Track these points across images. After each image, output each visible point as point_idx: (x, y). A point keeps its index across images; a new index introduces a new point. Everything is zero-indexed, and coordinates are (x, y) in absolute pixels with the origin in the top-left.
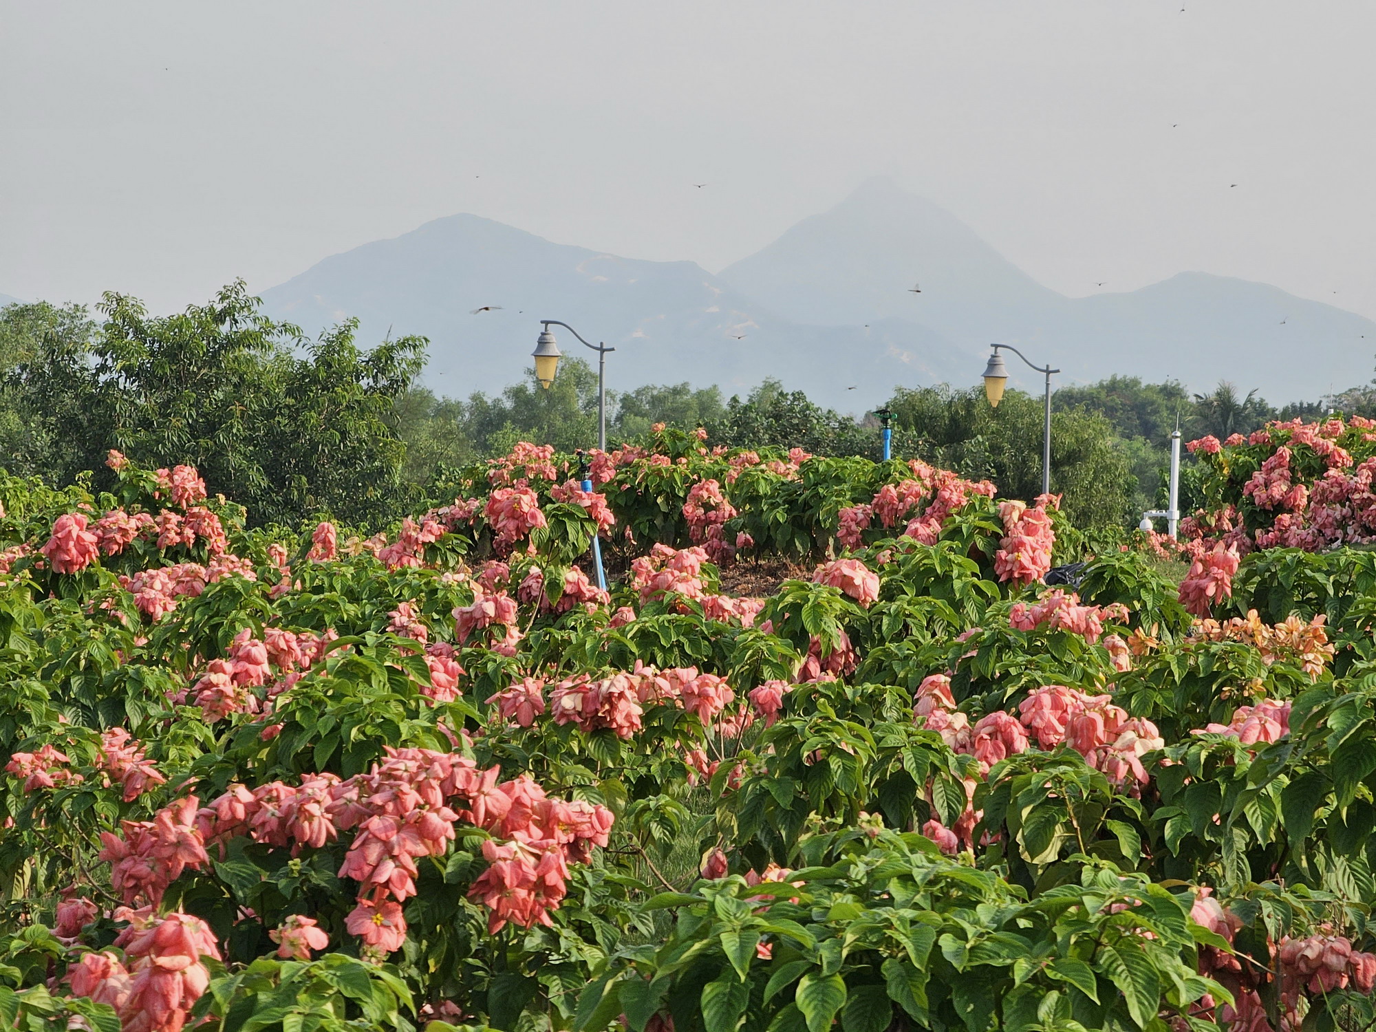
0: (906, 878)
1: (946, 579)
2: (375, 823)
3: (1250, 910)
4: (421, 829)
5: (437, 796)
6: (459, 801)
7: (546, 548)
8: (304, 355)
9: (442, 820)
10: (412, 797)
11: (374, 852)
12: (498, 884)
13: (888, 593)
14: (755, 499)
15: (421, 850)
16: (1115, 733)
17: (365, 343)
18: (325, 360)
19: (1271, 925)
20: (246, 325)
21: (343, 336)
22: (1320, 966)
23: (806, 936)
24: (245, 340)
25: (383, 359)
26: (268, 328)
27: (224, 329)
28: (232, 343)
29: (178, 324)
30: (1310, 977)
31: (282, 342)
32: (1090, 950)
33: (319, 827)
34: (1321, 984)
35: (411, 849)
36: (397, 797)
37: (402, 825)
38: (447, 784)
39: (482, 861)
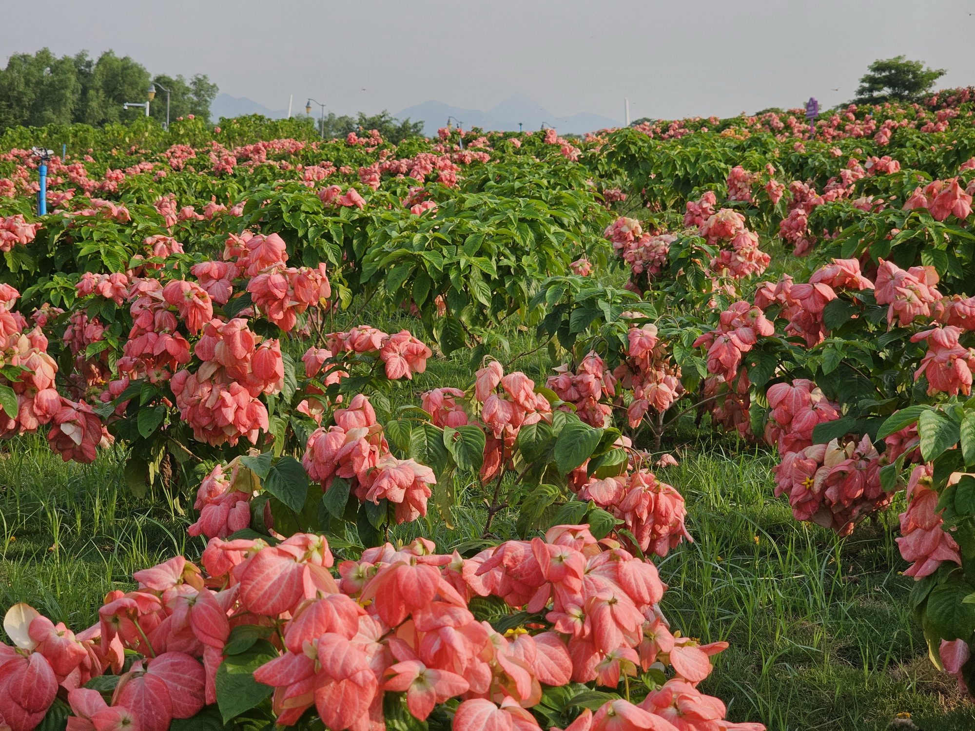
0: (528, 164)
1: (534, 143)
2: (416, 167)
3: (599, 184)
4: (425, 168)
5: (429, 162)
6: (434, 163)
7: (450, 140)
8: (399, 125)
9: (430, 167)
10: (423, 162)
11: (416, 173)
12: (441, 180)
13: (522, 145)
14: (494, 140)
15: (426, 173)
16: (571, 151)
17: (412, 122)
18: (403, 126)
19: (604, 187)
20: (387, 118)
21: (407, 121)
22: (614, 196)
23: (507, 175)
24: (387, 122)
25: (415, 126)
26: (392, 119)
27: (383, 119)
28: (384, 122)
29: (373, 118)
30: (611, 198)
31: (394, 122)
32: (567, 178)
33: (404, 168)
34: (614, 199)
35: (423, 172)
36: (420, 162)
37: (421, 167)
38: (431, 160)
39: (438, 175)
